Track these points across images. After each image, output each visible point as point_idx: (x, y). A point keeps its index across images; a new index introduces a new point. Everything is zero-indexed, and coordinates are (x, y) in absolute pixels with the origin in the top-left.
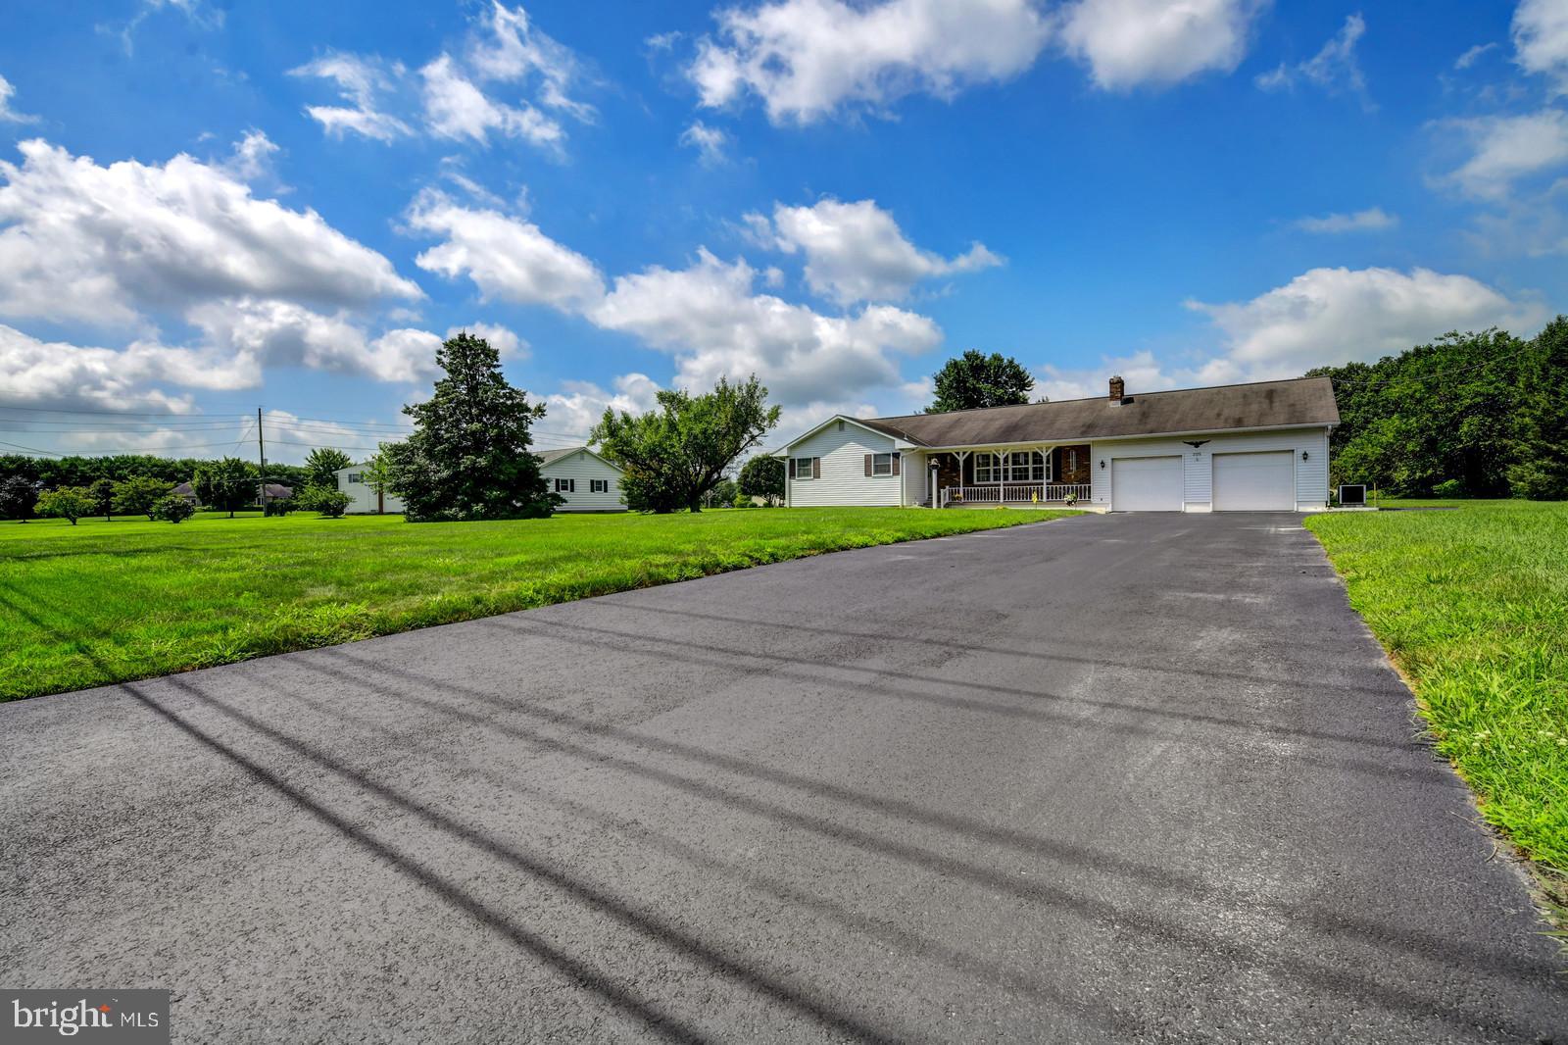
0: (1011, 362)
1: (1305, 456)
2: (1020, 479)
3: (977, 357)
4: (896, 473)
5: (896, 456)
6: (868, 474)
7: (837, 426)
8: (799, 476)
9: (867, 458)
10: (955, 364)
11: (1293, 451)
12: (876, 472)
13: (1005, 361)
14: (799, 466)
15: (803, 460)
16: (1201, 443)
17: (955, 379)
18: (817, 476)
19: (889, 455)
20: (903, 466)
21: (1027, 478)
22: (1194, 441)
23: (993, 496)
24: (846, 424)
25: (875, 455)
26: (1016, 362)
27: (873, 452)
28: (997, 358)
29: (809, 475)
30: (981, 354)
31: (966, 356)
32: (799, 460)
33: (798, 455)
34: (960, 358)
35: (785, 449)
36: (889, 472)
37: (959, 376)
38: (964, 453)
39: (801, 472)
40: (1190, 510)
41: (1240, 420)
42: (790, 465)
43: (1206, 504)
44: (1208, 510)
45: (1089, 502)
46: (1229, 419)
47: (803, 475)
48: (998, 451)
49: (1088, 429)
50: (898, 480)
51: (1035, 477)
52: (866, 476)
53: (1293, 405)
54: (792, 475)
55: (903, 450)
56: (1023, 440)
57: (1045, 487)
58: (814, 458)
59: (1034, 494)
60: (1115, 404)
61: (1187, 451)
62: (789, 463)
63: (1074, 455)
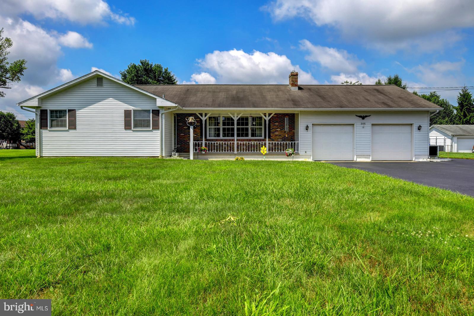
0: (166, 70)
1: (419, 128)
2: (242, 136)
3: (148, 65)
4: (156, 127)
5: (156, 113)
6: (127, 126)
7: (95, 81)
8: (52, 126)
9: (127, 113)
10: (135, 67)
11: (411, 124)
12: (135, 126)
13: (163, 69)
14: (51, 117)
15: (56, 111)
16: (366, 116)
17: (136, 75)
18: (73, 126)
19: (148, 111)
20: (163, 121)
21: (247, 135)
22: (362, 115)
23: (230, 148)
24: (104, 81)
25: (134, 111)
26: (169, 71)
27: (131, 108)
28: (159, 67)
29: (62, 125)
30: (150, 63)
31: (142, 63)
32: (52, 111)
33: (51, 106)
34: (138, 64)
35: (36, 99)
36: (148, 126)
37: (138, 73)
38: (206, 114)
39: (54, 122)
40: (359, 160)
41: (385, 104)
42: (41, 116)
43: (367, 156)
44: (369, 160)
45: (298, 154)
46: (378, 103)
47: (57, 126)
48: (233, 114)
49: (295, 103)
50: (158, 133)
51: (253, 135)
52: (126, 129)
53: (400, 98)
54: (44, 125)
55: (162, 107)
56: (254, 106)
57: (267, 142)
58: (69, 111)
59: (264, 150)
60: (295, 89)
61: (357, 122)
62: (39, 113)
63: (286, 120)
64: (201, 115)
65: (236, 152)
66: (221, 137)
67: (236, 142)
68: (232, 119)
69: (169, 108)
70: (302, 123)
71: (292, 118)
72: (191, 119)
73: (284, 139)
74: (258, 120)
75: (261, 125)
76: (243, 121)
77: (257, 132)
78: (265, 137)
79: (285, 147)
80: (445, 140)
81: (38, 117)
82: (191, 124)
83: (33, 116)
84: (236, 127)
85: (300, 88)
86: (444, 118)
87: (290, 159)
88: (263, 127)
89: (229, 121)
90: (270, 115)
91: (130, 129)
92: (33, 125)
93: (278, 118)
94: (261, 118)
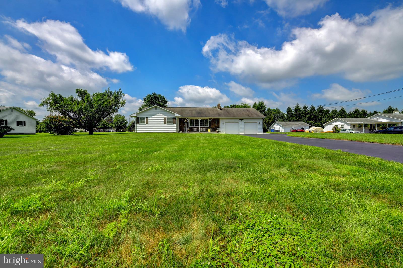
1: (259, 123)
2: (201, 126)
4: (174, 123)
5: (175, 118)
6: (165, 123)
8: (140, 123)
9: (165, 119)
12: (168, 123)
13: (162, 97)
14: (140, 120)
15: (142, 118)
18: (147, 123)
19: (172, 118)
20: (176, 121)
21: (203, 126)
22: (241, 119)
23: (197, 130)
24: (158, 108)
25: (167, 118)
26: (164, 97)
27: (167, 117)
28: (160, 96)
29: (144, 122)
30: (157, 94)
31: (153, 94)
32: (140, 118)
33: (140, 116)
34: (151, 94)
35: (136, 114)
36: (172, 123)
37: (151, 98)
38: (190, 119)
39: (141, 122)
40: (240, 134)
41: (248, 115)
42: (137, 119)
43: (243, 132)
44: (243, 134)
45: (220, 132)
46: (246, 115)
47: (142, 123)
48: (199, 119)
49: (219, 115)
50: (175, 125)
51: (205, 126)
52: (165, 124)
53: (254, 113)
54: (137, 122)
55: (176, 117)
56: (206, 116)
57: (210, 128)
58: (146, 118)
59: (209, 130)
60: (219, 110)
61: (240, 121)
62: (136, 118)
63: (216, 120)
64: (188, 119)
65: (200, 131)
66: (194, 126)
67: (200, 128)
68: (198, 120)
69: (178, 117)
70: (221, 122)
71: (218, 120)
72: (186, 120)
73: (216, 127)
74: (207, 120)
75: (208, 122)
76: (202, 121)
77: (207, 125)
78: (209, 126)
79: (216, 129)
80: (279, 127)
81: (136, 120)
82: (186, 122)
83: (134, 119)
84: (199, 123)
85: (221, 109)
86: (281, 119)
87: (218, 133)
88: (208, 123)
89: (197, 121)
90: (211, 119)
91: (166, 123)
92: (134, 123)
93: (213, 120)
94: (208, 120)
